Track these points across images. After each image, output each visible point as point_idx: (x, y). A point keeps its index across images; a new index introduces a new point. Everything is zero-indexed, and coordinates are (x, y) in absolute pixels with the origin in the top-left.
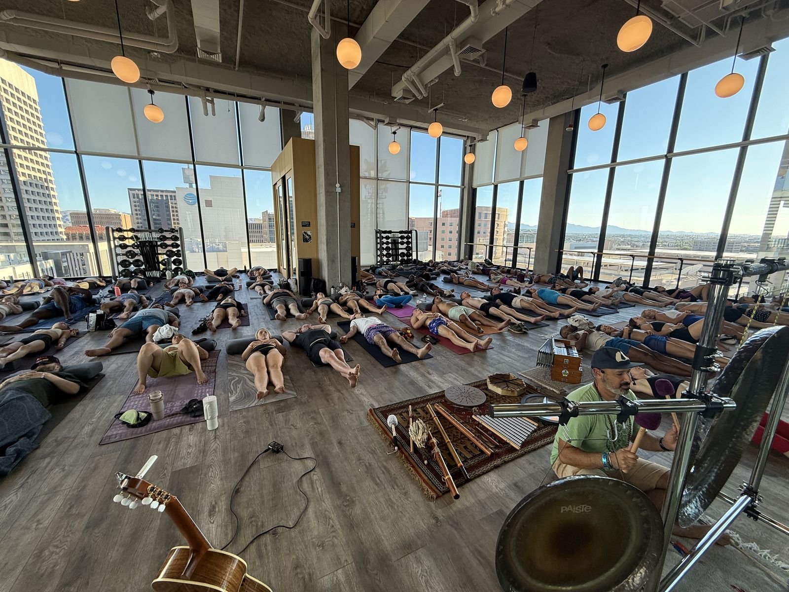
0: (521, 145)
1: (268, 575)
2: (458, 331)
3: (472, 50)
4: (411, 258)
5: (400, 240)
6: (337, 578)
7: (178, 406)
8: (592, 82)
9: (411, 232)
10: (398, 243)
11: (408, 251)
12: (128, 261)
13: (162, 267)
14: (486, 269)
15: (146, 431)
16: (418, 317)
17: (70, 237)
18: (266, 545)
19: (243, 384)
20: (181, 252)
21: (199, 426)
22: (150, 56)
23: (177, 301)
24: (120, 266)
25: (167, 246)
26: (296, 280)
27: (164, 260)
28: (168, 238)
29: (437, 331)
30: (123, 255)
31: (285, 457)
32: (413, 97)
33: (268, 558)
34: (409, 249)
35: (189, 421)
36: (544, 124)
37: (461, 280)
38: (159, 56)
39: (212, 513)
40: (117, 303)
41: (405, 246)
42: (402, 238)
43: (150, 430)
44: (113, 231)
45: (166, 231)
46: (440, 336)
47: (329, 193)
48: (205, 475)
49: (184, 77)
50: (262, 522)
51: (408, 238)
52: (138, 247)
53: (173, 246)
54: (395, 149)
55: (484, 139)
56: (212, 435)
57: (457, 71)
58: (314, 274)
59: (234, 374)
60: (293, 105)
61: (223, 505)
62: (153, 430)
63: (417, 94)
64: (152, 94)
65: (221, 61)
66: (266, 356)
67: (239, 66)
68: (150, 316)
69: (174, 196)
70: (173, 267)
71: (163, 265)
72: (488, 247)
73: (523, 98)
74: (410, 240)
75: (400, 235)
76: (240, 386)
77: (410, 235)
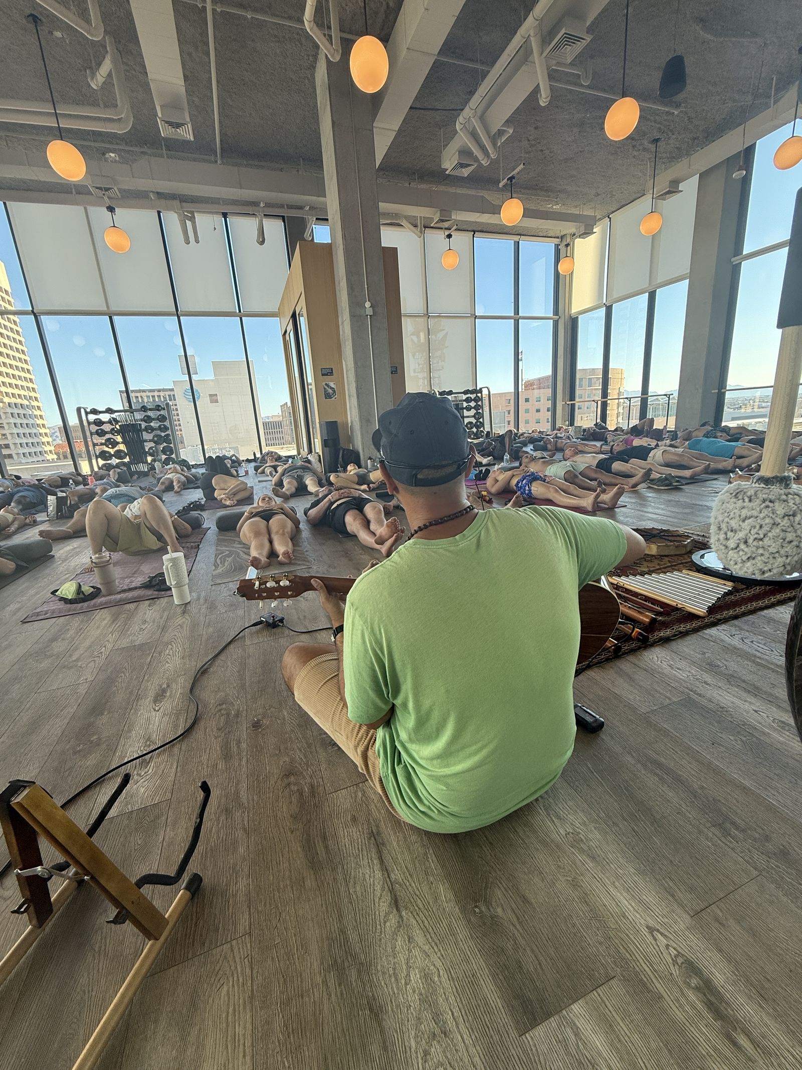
0: (652, 224)
1: (237, 784)
2: (564, 487)
3: (571, 39)
4: (482, 429)
5: (465, 404)
6: (363, 795)
7: (139, 580)
8: (778, 90)
9: (480, 391)
10: (463, 408)
11: (477, 419)
12: (108, 452)
13: (149, 459)
14: (598, 434)
15: (88, 607)
16: (497, 478)
17: (61, 456)
18: (239, 742)
19: (235, 556)
20: (171, 438)
21: (163, 602)
22: (106, 160)
23: (163, 487)
24: (99, 460)
25: (153, 429)
26: (319, 456)
27: (151, 448)
28: (154, 419)
29: (530, 490)
30: (102, 444)
31: (287, 632)
32: (475, 161)
33: (240, 760)
34: (479, 416)
35: (150, 595)
36: (690, 187)
37: (559, 445)
38: (117, 159)
39: (160, 696)
40: (87, 491)
41: (473, 412)
42: (468, 400)
43: (94, 606)
44: (87, 413)
45: (150, 410)
46: (536, 498)
47: (356, 318)
48: (160, 654)
49: (151, 181)
50: (238, 711)
51: (476, 400)
52: (118, 432)
53: (160, 428)
54: (451, 261)
55: (588, 232)
56: (179, 611)
57: (543, 95)
58: (343, 444)
59: (224, 548)
60: (301, 208)
61: (180, 687)
62: (97, 607)
63: (480, 156)
64: (111, 212)
65: (192, 139)
66: (268, 522)
67: (222, 156)
68: (121, 495)
69: (174, 395)
70: (164, 457)
71: (151, 455)
72: (599, 403)
73: (652, 147)
74: (480, 403)
75: (464, 397)
76: (230, 559)
77: (479, 395)
